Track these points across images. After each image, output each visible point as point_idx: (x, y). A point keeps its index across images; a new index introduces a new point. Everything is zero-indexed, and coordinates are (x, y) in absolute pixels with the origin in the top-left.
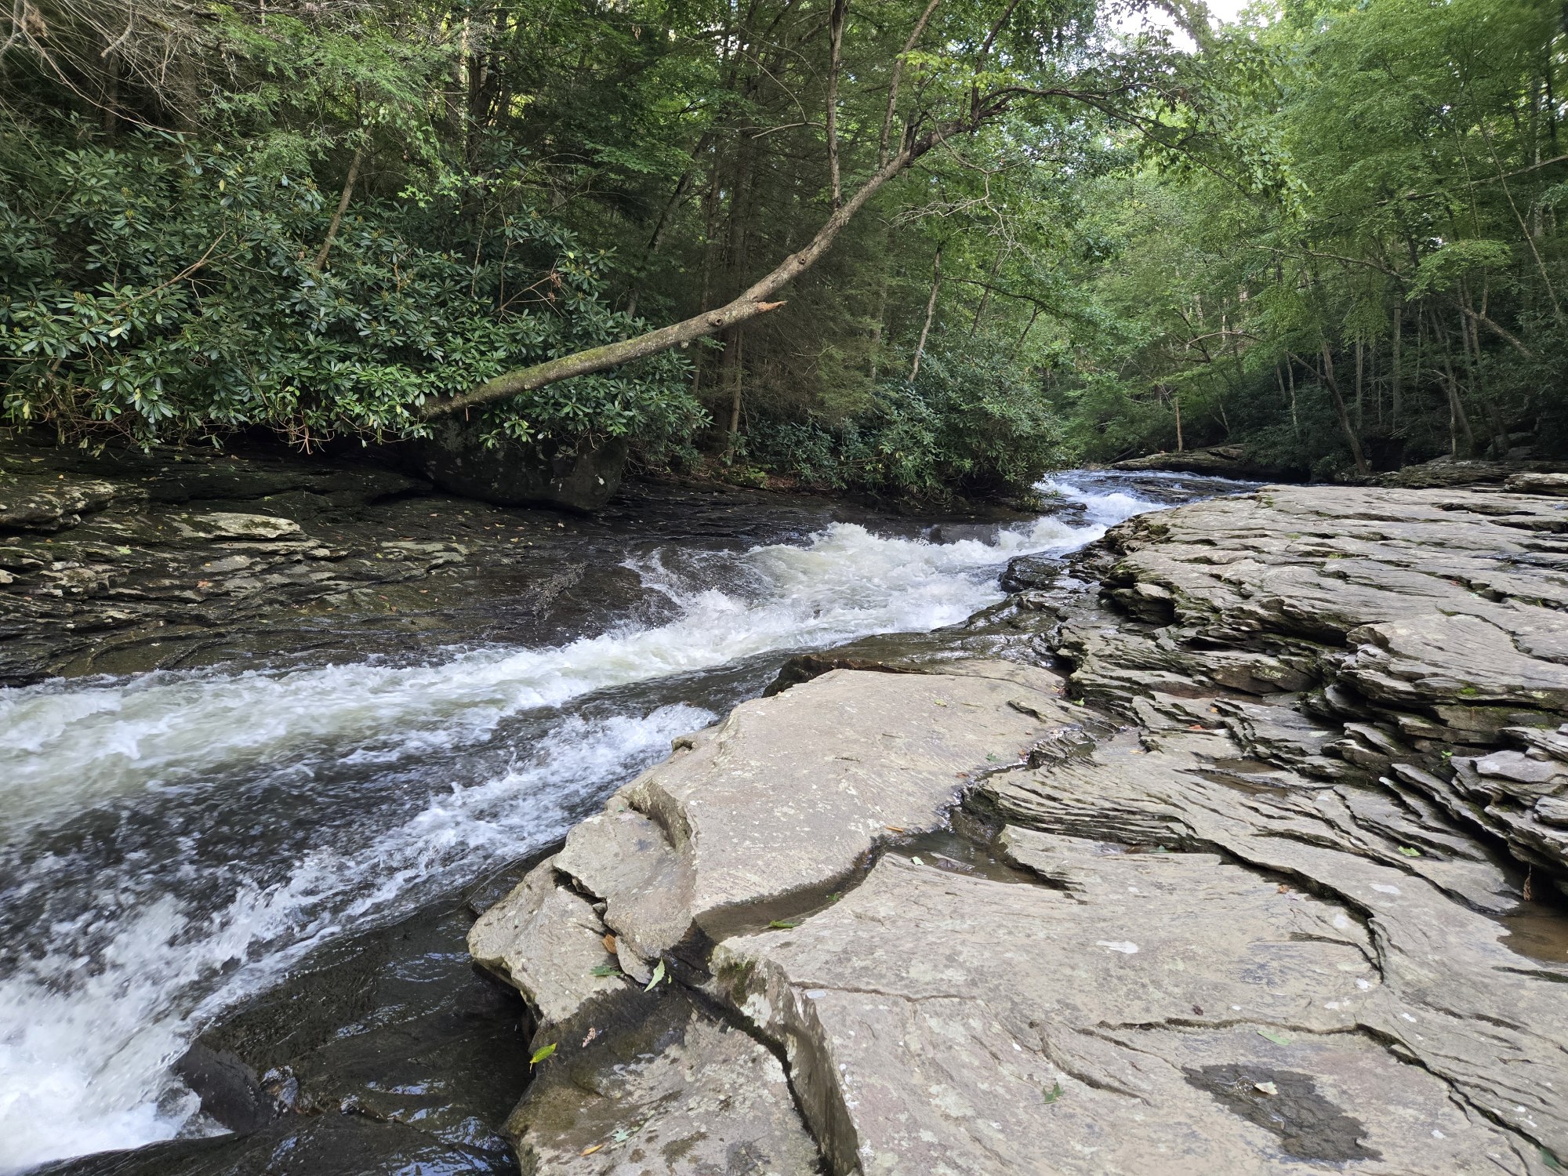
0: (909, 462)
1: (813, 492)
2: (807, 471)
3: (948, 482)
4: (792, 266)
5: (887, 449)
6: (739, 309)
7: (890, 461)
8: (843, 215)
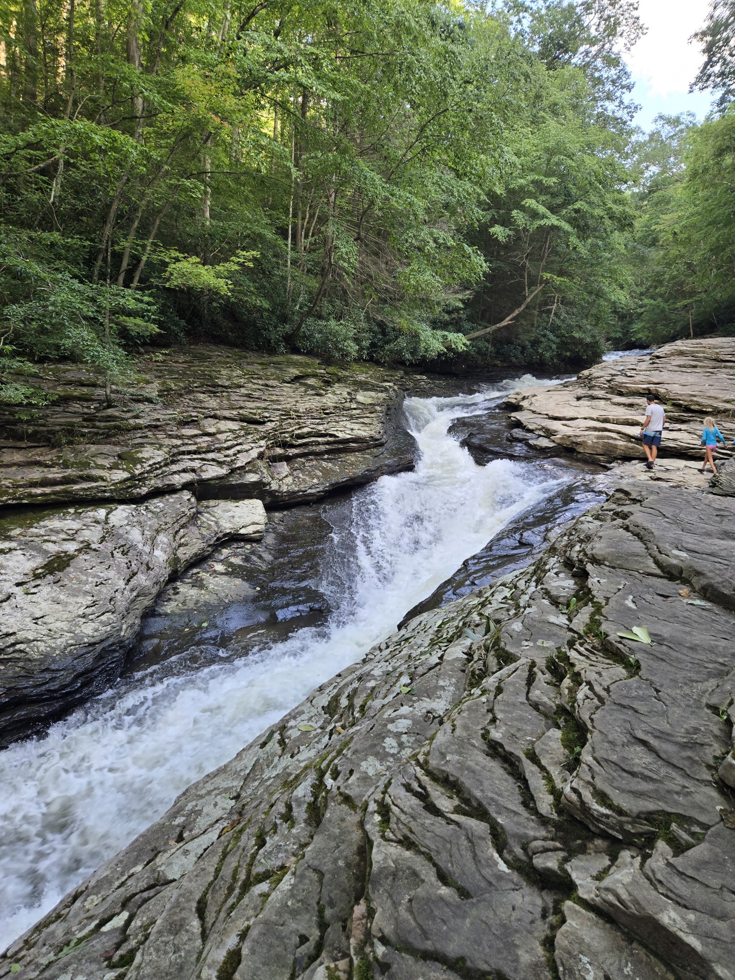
0: (548, 355)
1: (516, 366)
2: (514, 360)
3: (563, 360)
4: (517, 312)
5: (540, 351)
6: (504, 323)
7: (541, 355)
8: (528, 300)
